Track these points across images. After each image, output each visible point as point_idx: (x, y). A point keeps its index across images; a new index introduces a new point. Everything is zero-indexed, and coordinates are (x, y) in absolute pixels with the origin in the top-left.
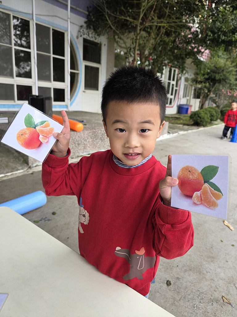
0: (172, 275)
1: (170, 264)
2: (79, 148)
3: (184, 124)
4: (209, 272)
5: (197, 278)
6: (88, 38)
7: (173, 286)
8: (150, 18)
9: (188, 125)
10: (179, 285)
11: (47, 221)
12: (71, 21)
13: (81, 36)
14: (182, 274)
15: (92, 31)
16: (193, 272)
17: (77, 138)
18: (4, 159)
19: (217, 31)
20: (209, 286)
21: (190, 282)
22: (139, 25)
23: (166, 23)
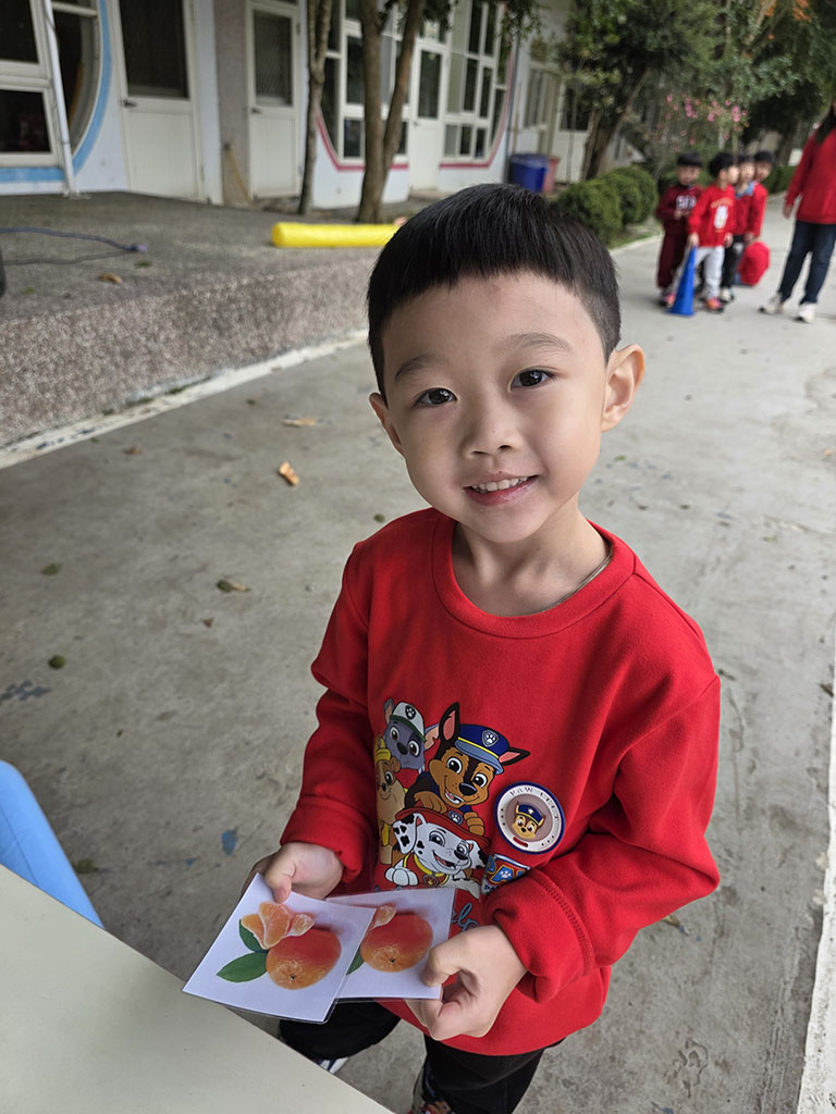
2: (132, 370)
11: (31, 699)
17: (115, 330)
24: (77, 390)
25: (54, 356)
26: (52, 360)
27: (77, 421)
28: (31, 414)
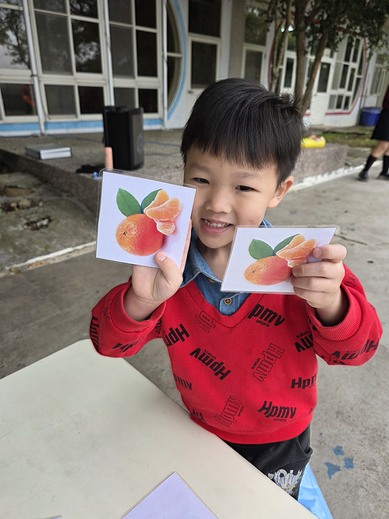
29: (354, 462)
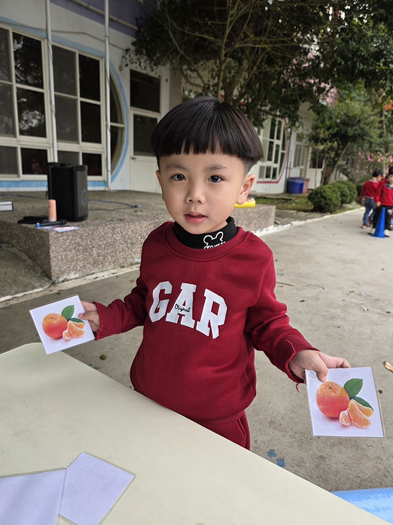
0: (311, 452)
1: (306, 436)
2: (134, 251)
3: (299, 210)
4: (372, 446)
5: (353, 456)
6: (139, 70)
7: (316, 471)
8: (242, 35)
9: (305, 211)
10: (325, 469)
12: (110, 42)
13: (127, 65)
14: (328, 450)
15: (146, 57)
16: (346, 446)
17: (129, 234)
18: (9, 269)
19: (351, 56)
20: (374, 469)
21: (343, 463)
22: (224, 46)
23: (268, 44)
24: (112, 257)
25: (105, 242)
26: (104, 244)
27: (110, 269)
28: (93, 265)
29: (285, 461)
